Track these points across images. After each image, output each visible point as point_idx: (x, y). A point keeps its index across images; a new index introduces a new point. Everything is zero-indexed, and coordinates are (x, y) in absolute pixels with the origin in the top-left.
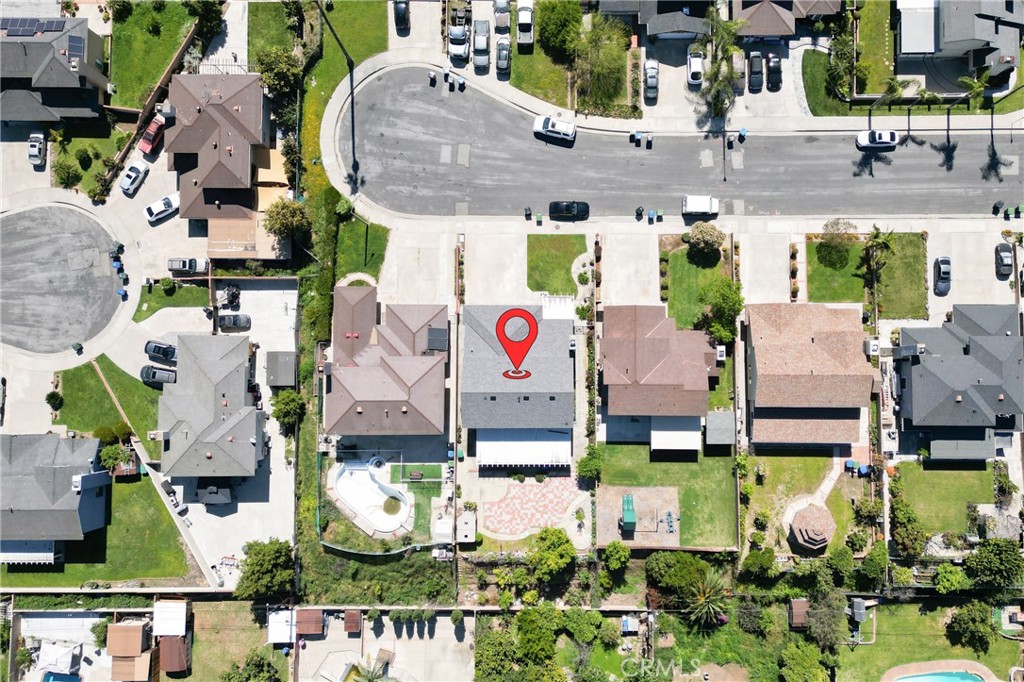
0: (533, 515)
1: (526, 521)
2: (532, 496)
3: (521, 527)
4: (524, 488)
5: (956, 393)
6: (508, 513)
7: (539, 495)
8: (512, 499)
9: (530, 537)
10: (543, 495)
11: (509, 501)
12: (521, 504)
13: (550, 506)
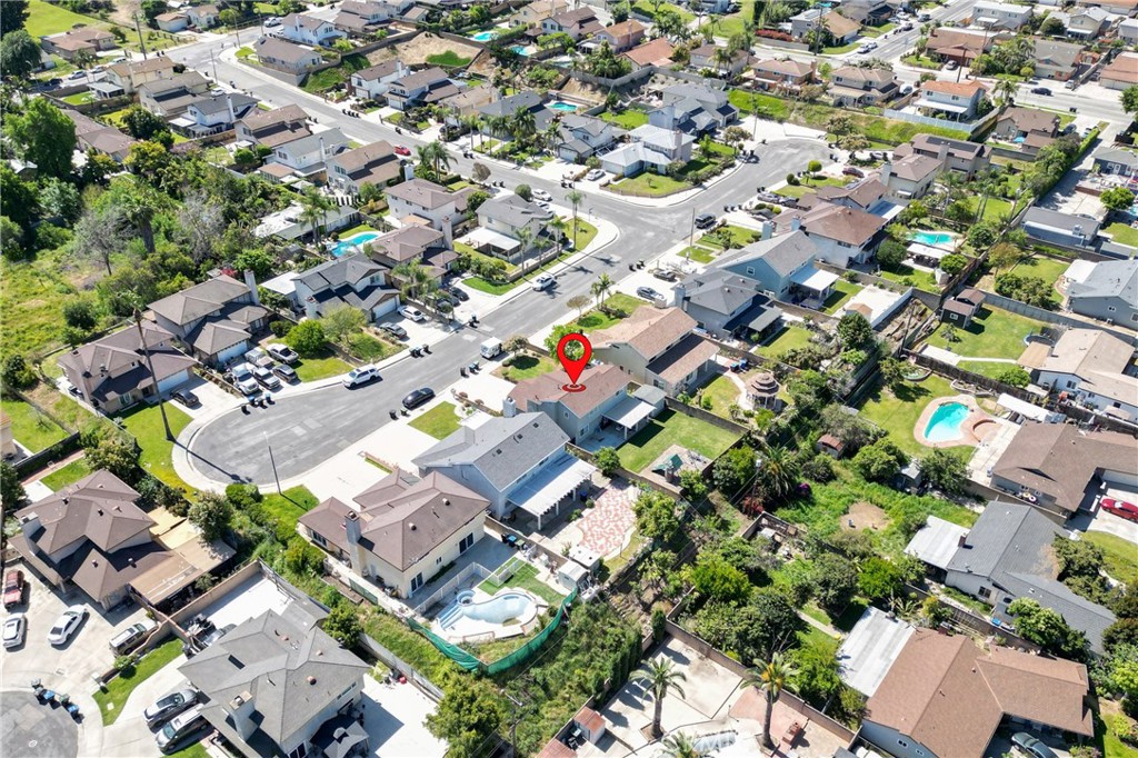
0: (616, 526)
1: (617, 532)
2: (599, 518)
3: (620, 538)
4: (588, 518)
5: (722, 288)
6: (599, 539)
7: (604, 514)
8: (590, 529)
9: (633, 537)
10: (606, 511)
11: (589, 533)
12: (599, 527)
13: (619, 512)
